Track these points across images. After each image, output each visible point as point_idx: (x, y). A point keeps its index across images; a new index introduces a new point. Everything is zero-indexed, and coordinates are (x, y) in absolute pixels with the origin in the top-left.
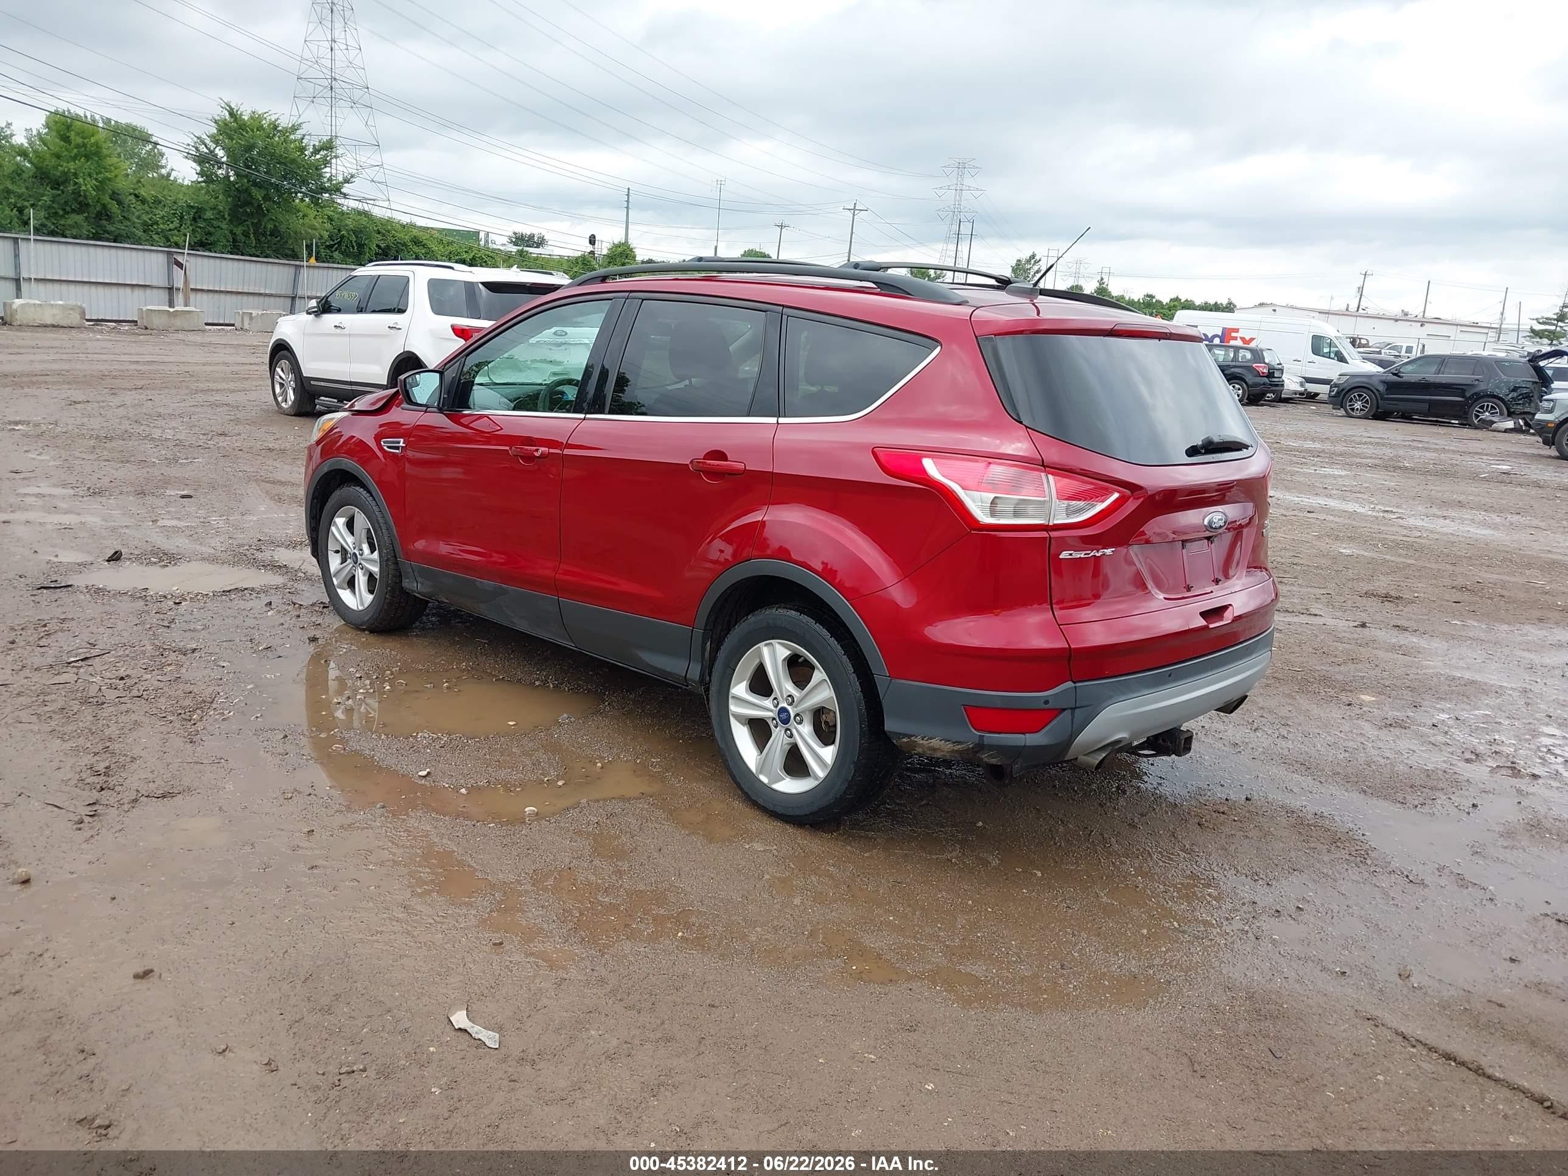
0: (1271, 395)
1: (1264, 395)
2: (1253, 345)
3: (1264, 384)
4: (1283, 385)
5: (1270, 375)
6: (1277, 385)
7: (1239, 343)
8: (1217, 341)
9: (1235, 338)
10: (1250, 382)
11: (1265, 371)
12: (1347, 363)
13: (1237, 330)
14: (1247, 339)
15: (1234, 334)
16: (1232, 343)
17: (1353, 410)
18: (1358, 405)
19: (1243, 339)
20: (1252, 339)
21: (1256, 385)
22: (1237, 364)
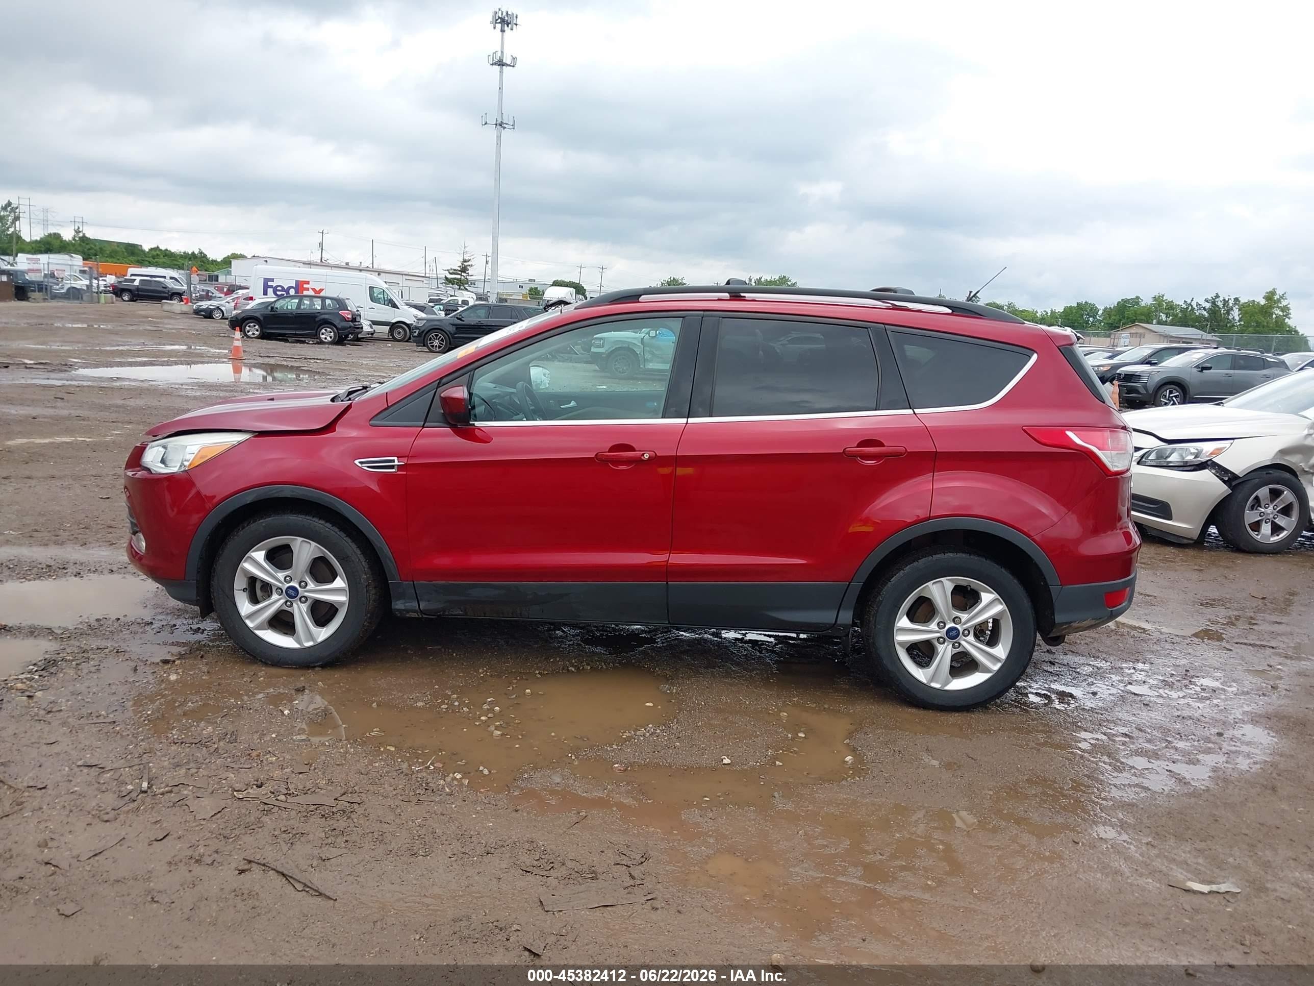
0: (351, 336)
1: (347, 336)
2: (322, 294)
3: (350, 327)
4: (362, 328)
5: (354, 320)
6: (358, 328)
7: (311, 293)
8: (292, 292)
9: (308, 289)
10: (339, 327)
11: (350, 316)
12: (398, 308)
13: (308, 283)
14: (318, 290)
15: (305, 286)
16: (305, 293)
17: (433, 346)
18: (436, 343)
19: (314, 290)
20: (321, 290)
21: (344, 328)
22: (326, 311)
